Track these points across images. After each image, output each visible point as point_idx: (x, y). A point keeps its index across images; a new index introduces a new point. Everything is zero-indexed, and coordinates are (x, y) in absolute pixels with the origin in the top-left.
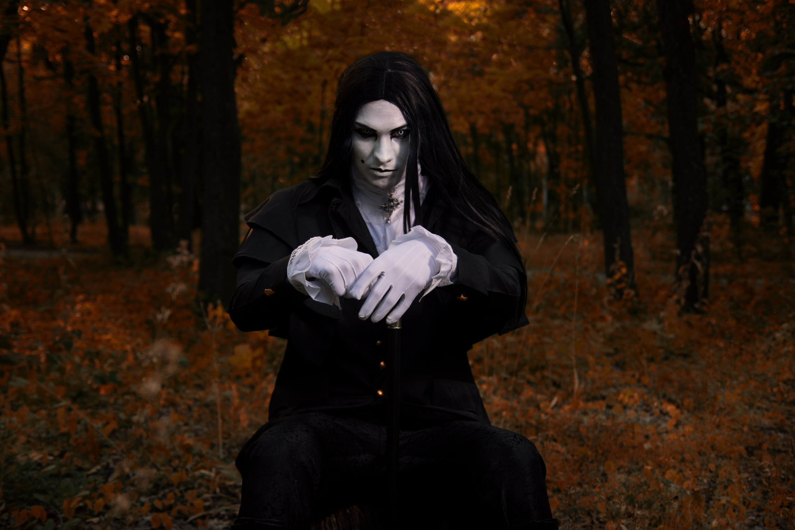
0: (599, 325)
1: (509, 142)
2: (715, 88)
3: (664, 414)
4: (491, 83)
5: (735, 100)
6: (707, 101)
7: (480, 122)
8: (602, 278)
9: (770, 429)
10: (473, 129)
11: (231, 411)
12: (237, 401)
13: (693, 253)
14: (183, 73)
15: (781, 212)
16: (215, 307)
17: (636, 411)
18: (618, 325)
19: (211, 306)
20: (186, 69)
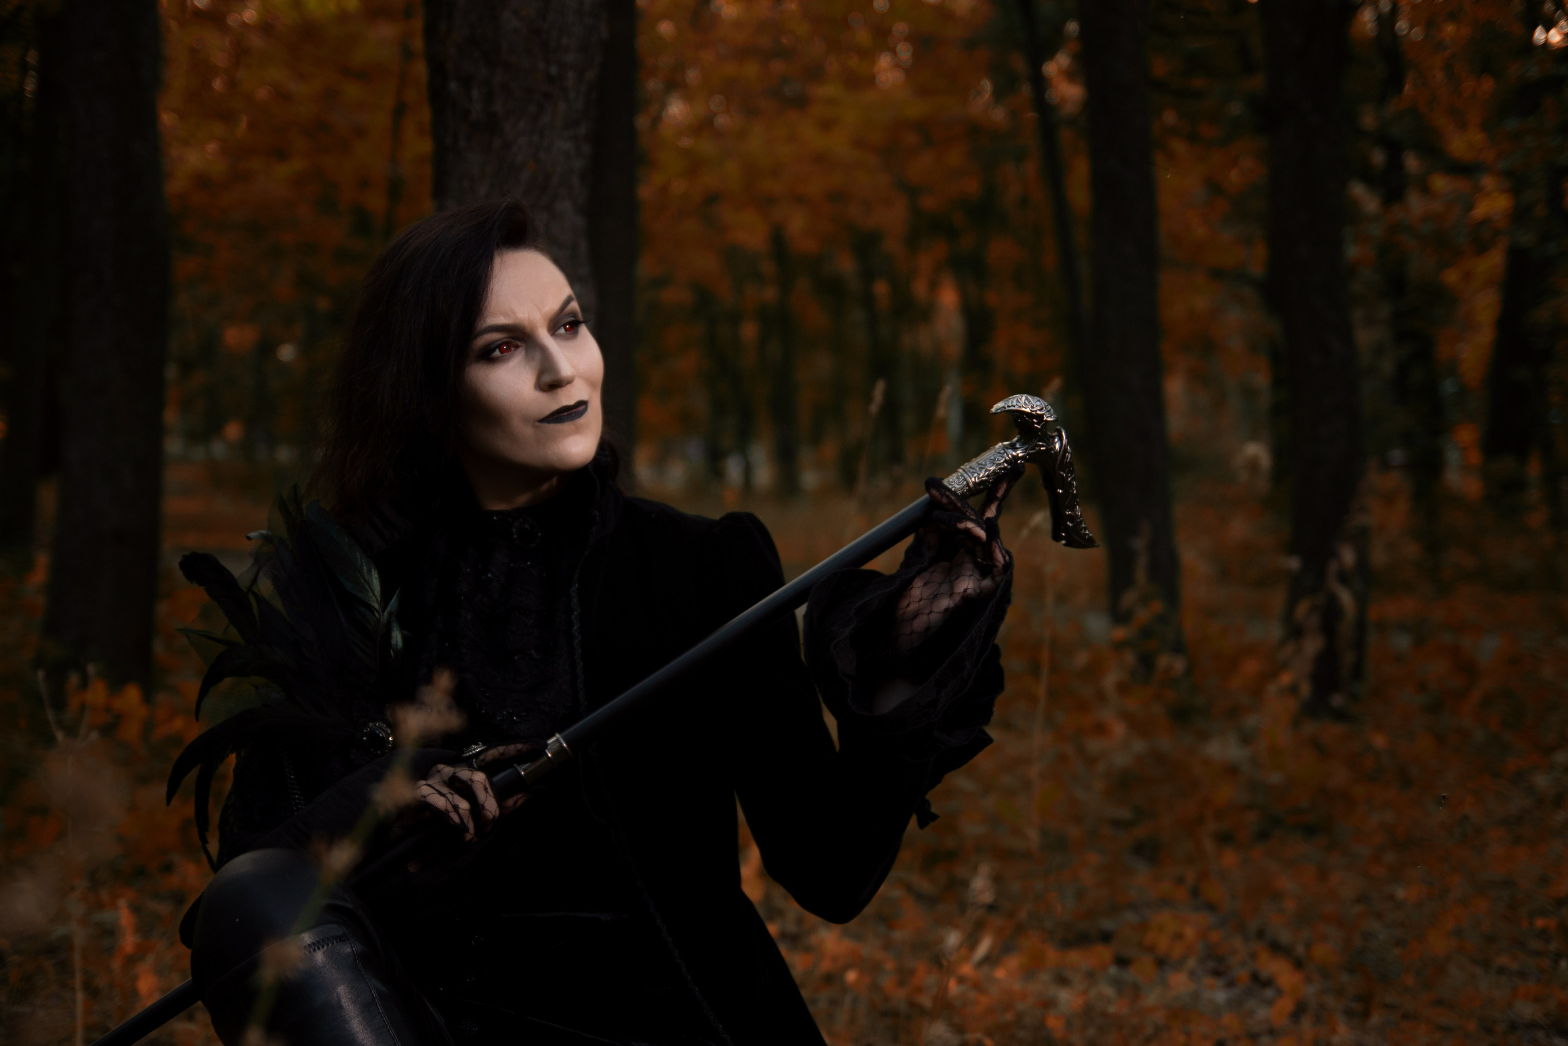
0: (1094, 745)
1: (868, 275)
2: (1378, 157)
3: (1261, 982)
4: (827, 125)
5: (1425, 189)
6: (1358, 190)
7: (797, 223)
8: (1098, 626)
9: (1533, 1025)
10: (778, 241)
11: (116, 965)
12: (129, 942)
13: (1333, 567)
14: (24, 67)
15: (1534, 470)
16: (84, 684)
17: (1192, 974)
18: (1139, 746)
19: (74, 679)
20: (32, 57)
